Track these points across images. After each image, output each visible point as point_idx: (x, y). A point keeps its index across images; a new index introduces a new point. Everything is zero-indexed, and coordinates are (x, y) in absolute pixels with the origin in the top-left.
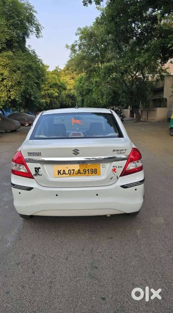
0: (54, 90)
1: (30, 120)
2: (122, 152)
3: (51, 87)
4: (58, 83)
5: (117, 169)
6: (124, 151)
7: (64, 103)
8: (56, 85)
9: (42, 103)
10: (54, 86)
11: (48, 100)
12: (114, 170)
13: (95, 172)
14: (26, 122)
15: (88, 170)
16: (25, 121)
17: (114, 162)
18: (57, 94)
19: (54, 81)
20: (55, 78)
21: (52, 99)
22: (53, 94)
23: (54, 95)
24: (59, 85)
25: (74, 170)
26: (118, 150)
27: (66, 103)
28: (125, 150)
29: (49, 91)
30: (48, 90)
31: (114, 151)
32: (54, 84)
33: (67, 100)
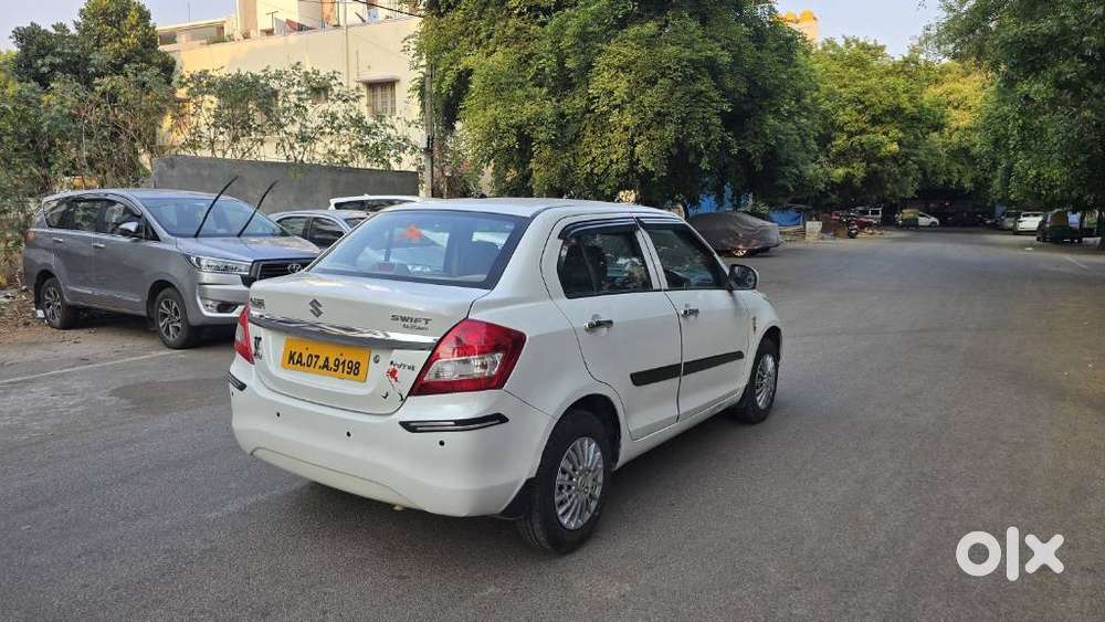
0: (885, 133)
1: (753, 237)
2: (418, 324)
3: (875, 121)
4: (907, 105)
5: (400, 373)
6: (422, 324)
7: (942, 179)
8: (895, 113)
9: (810, 181)
10: (888, 119)
11: (859, 170)
12: (393, 374)
13: (354, 369)
14: (739, 244)
15: (344, 362)
16: (737, 240)
17: (395, 351)
18: (895, 147)
19: (888, 101)
20: (895, 89)
21: (875, 165)
22: (878, 145)
23: (883, 149)
24: (907, 112)
25: (318, 357)
26: (404, 319)
27: (950, 181)
28: (427, 321)
29: (864, 138)
30: (862, 132)
31: (395, 318)
32: (886, 112)
33: (955, 167)
